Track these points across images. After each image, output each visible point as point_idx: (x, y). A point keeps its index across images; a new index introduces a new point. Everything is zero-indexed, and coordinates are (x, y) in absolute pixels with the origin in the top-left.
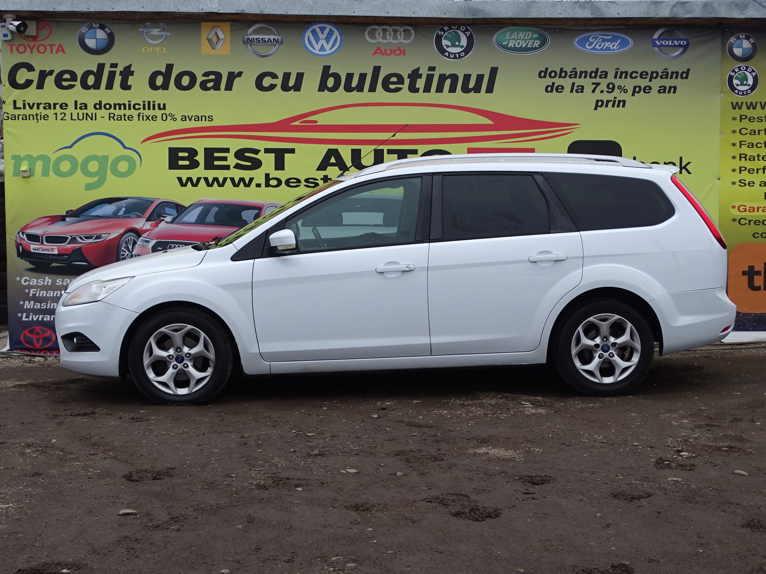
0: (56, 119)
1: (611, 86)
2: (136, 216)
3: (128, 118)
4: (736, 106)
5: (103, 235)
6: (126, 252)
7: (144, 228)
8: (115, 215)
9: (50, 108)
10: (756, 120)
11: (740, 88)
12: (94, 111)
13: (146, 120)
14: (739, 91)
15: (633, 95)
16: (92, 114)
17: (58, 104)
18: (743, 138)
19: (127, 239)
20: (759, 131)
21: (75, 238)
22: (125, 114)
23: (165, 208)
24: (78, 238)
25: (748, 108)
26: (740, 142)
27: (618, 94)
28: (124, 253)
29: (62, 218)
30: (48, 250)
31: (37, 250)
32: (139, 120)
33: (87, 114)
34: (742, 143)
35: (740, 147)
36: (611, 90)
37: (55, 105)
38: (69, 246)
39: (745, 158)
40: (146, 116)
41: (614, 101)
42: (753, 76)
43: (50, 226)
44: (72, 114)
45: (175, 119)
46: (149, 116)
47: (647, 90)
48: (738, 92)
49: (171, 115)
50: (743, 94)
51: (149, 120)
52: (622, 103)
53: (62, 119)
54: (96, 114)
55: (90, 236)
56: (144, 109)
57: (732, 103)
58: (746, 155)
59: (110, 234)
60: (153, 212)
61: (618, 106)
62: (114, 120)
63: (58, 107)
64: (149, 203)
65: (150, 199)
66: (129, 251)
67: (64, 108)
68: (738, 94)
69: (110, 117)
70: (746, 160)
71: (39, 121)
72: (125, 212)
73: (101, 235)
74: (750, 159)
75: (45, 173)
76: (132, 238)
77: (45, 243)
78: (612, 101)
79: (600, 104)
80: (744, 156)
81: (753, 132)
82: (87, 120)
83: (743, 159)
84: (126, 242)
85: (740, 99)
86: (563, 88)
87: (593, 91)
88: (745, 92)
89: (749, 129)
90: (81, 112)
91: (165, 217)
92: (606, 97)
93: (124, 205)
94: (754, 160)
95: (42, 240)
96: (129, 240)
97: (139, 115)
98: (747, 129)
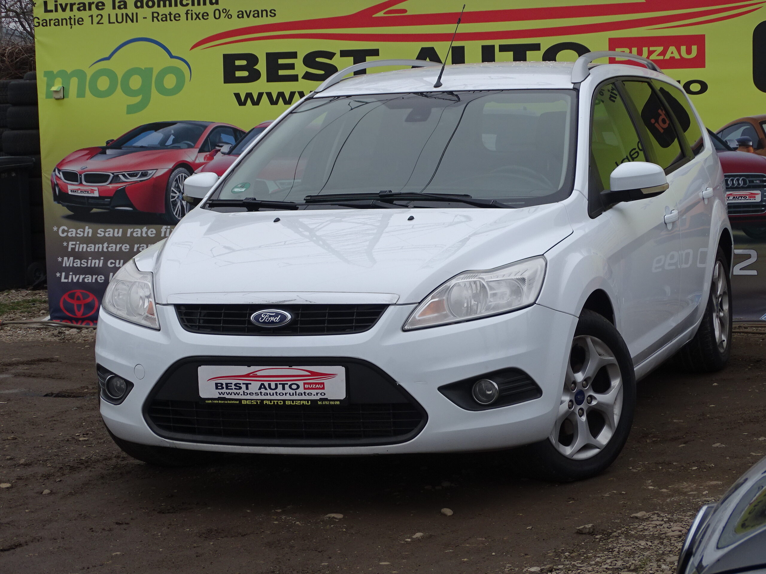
0: (92, 23)
2: (186, 146)
3: (175, 17)
5: (150, 172)
6: (176, 193)
7: (197, 161)
8: (162, 145)
9: (85, 9)
12: (135, 10)
13: (196, 19)
16: (133, 14)
17: (93, 3)
19: (177, 177)
21: (118, 176)
22: (170, 13)
23: (221, 135)
24: (121, 176)
28: (174, 195)
29: (102, 151)
30: (88, 192)
31: (76, 191)
32: (187, 19)
33: (127, 15)
37: (90, 4)
38: (111, 186)
40: (196, 13)
43: (89, 161)
44: (109, 15)
45: (230, 17)
46: (199, 13)
49: (225, 11)
51: (200, 19)
53: (98, 23)
54: (137, 14)
55: (135, 173)
56: (193, 4)
59: (157, 169)
60: (206, 140)
62: (158, 21)
63: (93, 6)
64: (201, 128)
65: (203, 124)
66: (180, 192)
67: (100, 8)
69: (153, 17)
71: (73, 26)
72: (174, 141)
73: (148, 172)
75: (81, 94)
76: (183, 174)
77: (84, 183)
82: (126, 22)
84: (176, 180)
90: (119, 12)
91: (221, 146)
93: (173, 132)
95: (81, 179)
96: (179, 177)
97: (187, 14)
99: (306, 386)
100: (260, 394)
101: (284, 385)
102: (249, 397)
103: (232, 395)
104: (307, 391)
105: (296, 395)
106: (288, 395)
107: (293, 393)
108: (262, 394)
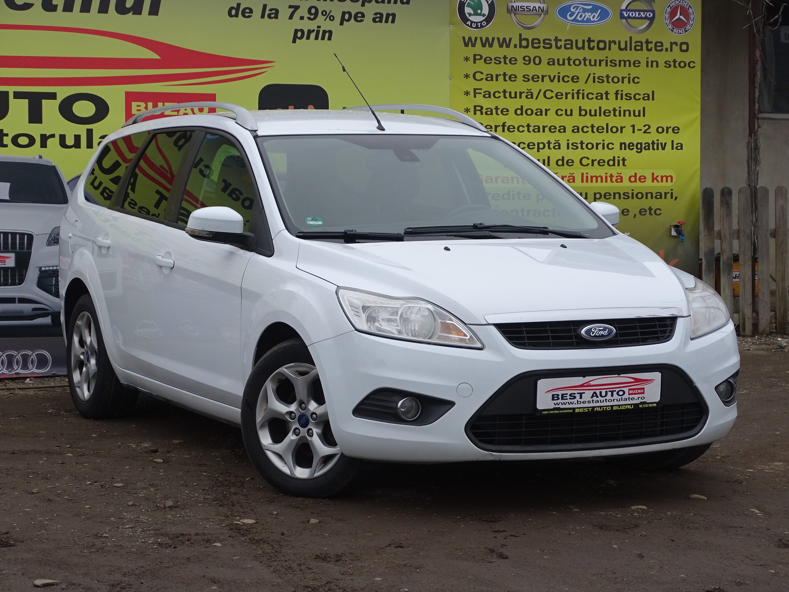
1: (313, 11)
4: (468, 42)
10: (493, 61)
11: (473, 18)
14: (472, 22)
15: (342, 24)
18: (477, 85)
20: (497, 76)
25: (484, 45)
26: (475, 90)
27: (322, 22)
34: (477, 91)
35: (475, 97)
36: (313, 16)
39: (481, 111)
41: (318, 32)
42: (489, 3)
47: (359, 17)
48: (471, 24)
50: (477, 27)
52: (327, 35)
57: (464, 38)
58: (482, 108)
61: (323, 38)
68: (471, 26)
70: (482, 114)
74: (486, 113)
78: (315, 31)
79: (299, 34)
80: (479, 108)
81: (490, 78)
83: (478, 113)
85: (474, 33)
86: (251, 11)
87: (291, 17)
88: (479, 24)
89: (485, 74)
92: (307, 25)
94: (492, 114)
98: (482, 73)
99: (631, 392)
100: (592, 402)
101: (612, 392)
102: (582, 405)
103: (567, 405)
104: (631, 396)
105: (622, 400)
106: (615, 400)
107: (620, 399)
108: (594, 402)
